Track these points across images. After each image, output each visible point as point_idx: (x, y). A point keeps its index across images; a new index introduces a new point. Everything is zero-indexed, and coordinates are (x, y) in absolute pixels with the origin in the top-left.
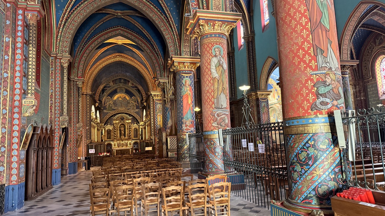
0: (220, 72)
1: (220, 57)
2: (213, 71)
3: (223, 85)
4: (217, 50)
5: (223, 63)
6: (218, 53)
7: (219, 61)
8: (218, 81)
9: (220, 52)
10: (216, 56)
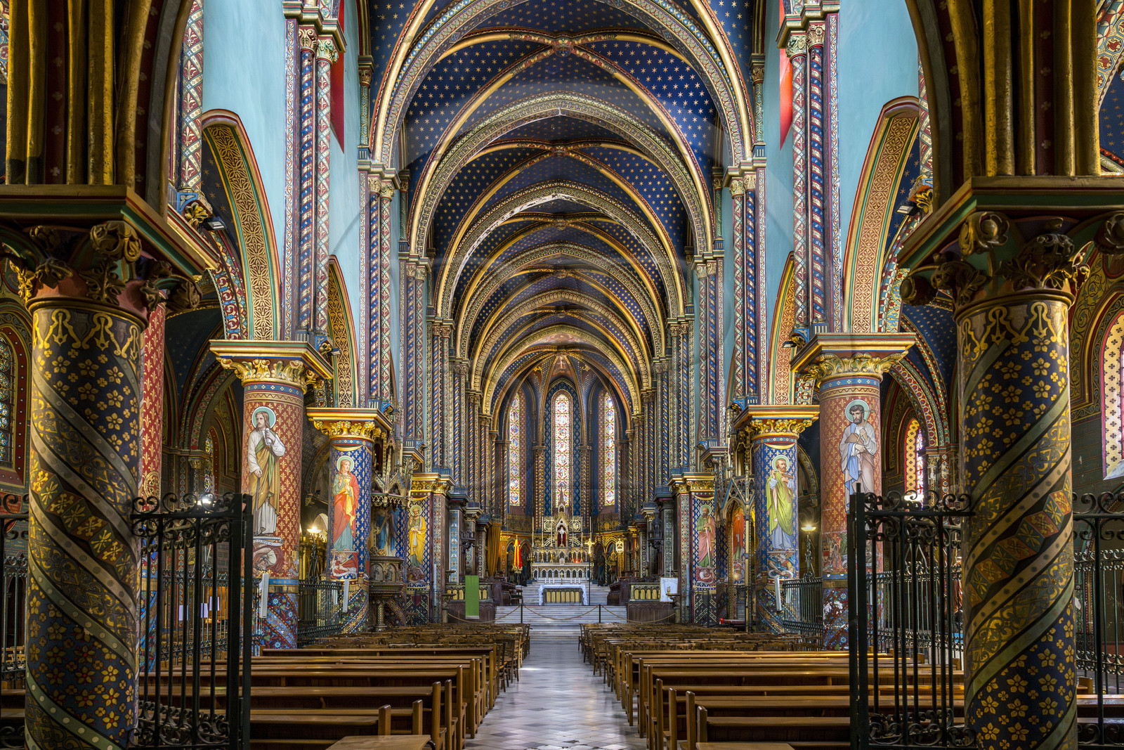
0: (264, 462)
1: (266, 432)
2: (252, 459)
3: (269, 488)
4: (260, 416)
5: (273, 442)
6: (262, 422)
7: (263, 439)
8: (259, 479)
9: (267, 420)
10: (257, 429)
